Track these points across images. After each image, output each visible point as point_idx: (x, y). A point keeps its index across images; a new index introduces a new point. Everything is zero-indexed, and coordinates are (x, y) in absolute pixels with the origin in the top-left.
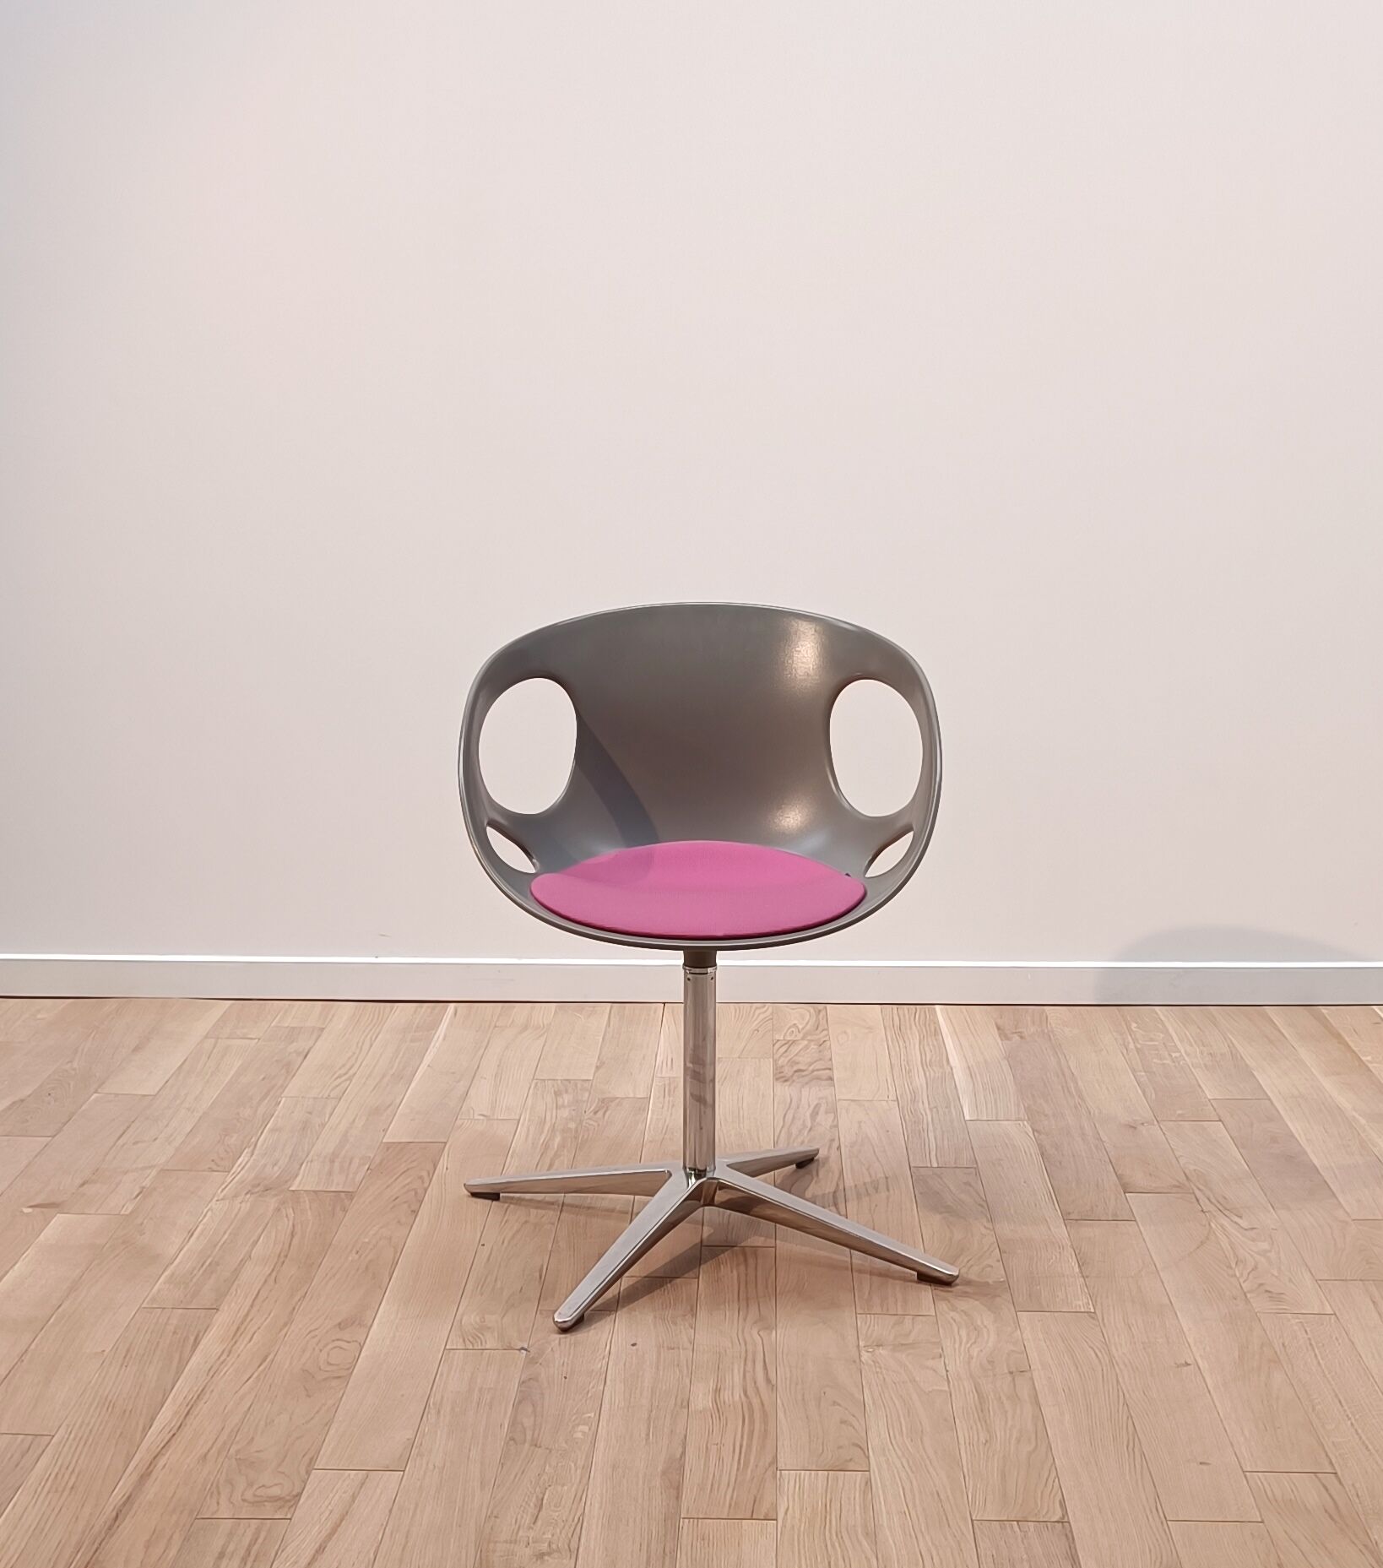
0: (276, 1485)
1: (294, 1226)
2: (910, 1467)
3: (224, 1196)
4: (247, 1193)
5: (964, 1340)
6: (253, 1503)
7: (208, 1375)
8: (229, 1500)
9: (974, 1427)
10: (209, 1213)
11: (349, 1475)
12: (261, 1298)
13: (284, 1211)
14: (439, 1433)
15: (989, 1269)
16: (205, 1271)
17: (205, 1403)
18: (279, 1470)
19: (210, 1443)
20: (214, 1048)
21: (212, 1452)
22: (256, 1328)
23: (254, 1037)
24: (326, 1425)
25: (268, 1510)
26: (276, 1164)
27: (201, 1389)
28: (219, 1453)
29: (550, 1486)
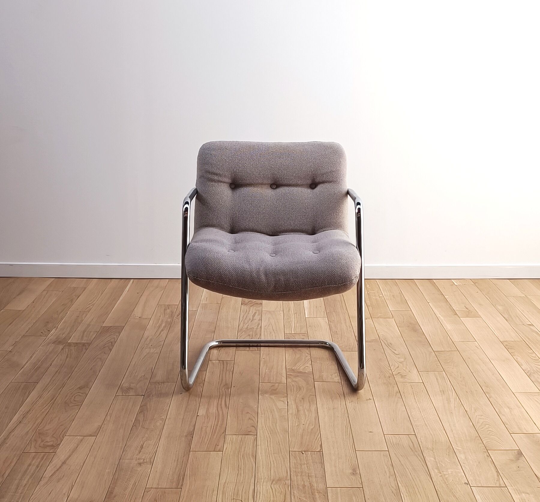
0: (51, 441)
1: (68, 355)
2: (271, 434)
3: (44, 345)
4: (53, 343)
5: (295, 392)
6: (43, 447)
7: (32, 404)
8: (35, 446)
9: (294, 420)
10: (38, 351)
11: (77, 438)
12: (53, 379)
13: (65, 350)
14: (110, 423)
15: (306, 368)
16: (35, 369)
17: (30, 414)
18: (54, 436)
19: (30, 427)
20: (46, 294)
21: (30, 431)
22: (51, 388)
23: (61, 290)
24: (71, 421)
25: (47, 450)
26: (64, 334)
27: (29, 410)
28: (33, 431)
29: (146, 441)
